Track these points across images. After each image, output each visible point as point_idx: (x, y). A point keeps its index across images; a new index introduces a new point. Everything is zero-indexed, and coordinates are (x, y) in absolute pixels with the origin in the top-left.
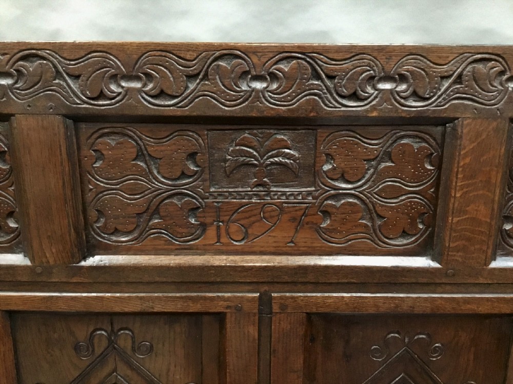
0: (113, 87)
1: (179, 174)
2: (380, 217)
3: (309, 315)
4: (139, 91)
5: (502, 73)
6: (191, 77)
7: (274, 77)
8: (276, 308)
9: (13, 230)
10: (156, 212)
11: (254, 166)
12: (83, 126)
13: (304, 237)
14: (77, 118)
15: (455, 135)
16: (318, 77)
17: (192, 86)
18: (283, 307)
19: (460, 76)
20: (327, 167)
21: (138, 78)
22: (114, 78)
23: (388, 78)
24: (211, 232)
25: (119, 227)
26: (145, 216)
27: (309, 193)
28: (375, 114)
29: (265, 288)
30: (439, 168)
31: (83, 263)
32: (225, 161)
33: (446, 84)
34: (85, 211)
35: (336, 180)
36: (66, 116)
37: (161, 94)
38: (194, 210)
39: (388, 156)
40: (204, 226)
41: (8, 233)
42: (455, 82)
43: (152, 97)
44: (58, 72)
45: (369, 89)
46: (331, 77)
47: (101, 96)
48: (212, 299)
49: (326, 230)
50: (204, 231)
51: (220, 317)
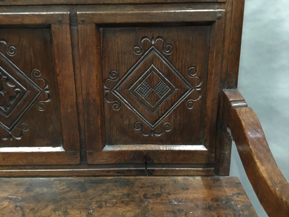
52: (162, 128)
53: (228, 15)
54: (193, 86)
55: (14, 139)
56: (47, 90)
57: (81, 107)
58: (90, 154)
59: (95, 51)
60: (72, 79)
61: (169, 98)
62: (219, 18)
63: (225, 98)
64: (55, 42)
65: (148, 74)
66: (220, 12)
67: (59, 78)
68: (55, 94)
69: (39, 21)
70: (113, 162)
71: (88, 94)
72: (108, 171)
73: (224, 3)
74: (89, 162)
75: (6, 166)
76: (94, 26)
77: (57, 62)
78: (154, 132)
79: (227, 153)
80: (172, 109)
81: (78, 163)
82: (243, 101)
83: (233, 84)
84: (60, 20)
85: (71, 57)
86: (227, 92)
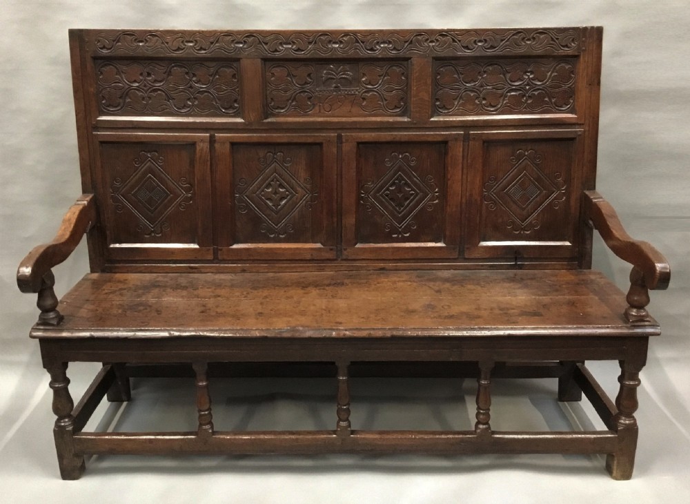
0: (280, 48)
1: (304, 82)
2: (386, 100)
3: (359, 143)
4: (290, 48)
5: (427, 39)
6: (310, 43)
7: (341, 42)
8: (344, 140)
9: (236, 107)
10: (294, 99)
11: (334, 79)
12: (267, 63)
13: (355, 110)
14: (265, 60)
15: (412, 65)
16: (358, 42)
17: (310, 46)
18: (347, 141)
19: (411, 41)
20: (364, 79)
21: (290, 44)
22: (281, 44)
23: (384, 43)
24: (317, 108)
25: (280, 106)
26: (290, 101)
27: (357, 90)
28: (380, 56)
29: (339, 131)
30: (407, 78)
31: (265, 121)
32: (322, 77)
33: (406, 44)
34: (266, 99)
35: (367, 85)
36: (262, 59)
37: (299, 50)
38: (309, 98)
39: (387, 74)
40: (314, 105)
41: (234, 109)
42: (409, 44)
43: (295, 51)
44: (260, 41)
45: (378, 47)
46: (363, 42)
47: (276, 51)
48: (317, 136)
49: (364, 107)
50: (314, 108)
51: (320, 144)
52: (531, 226)
53: (587, 133)
54: (559, 189)
55: (403, 236)
56: (436, 192)
57: (464, 206)
58: (468, 248)
59: (480, 161)
60: (460, 183)
61: (538, 199)
62: (580, 135)
63: (587, 198)
64: (450, 154)
65: (520, 178)
66: (580, 131)
67: (449, 182)
68: (444, 196)
69: (440, 139)
70: (487, 256)
71: (471, 195)
72: (482, 266)
73: (583, 124)
74: (466, 257)
75: (393, 259)
76: (482, 142)
77: (449, 168)
78: (524, 229)
79: (588, 247)
80: (540, 209)
81: (456, 257)
82: (601, 198)
83: (592, 187)
84: (456, 138)
85: (461, 166)
86: (587, 193)
